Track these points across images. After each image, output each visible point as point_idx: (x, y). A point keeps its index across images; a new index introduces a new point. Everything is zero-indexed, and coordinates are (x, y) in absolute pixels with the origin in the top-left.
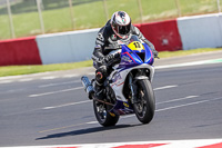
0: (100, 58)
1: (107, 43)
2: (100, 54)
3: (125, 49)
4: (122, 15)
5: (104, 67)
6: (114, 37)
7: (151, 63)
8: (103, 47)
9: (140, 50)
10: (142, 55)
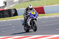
0: (25, 16)
1: (27, 12)
2: (25, 15)
3: (31, 14)
4: (30, 6)
5: (26, 18)
6: (28, 11)
7: (37, 17)
8: (26, 13)
9: (34, 14)
10: (34, 15)
